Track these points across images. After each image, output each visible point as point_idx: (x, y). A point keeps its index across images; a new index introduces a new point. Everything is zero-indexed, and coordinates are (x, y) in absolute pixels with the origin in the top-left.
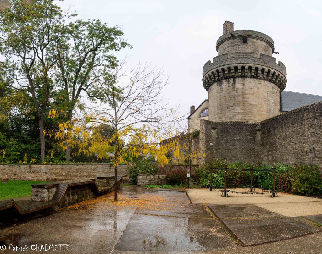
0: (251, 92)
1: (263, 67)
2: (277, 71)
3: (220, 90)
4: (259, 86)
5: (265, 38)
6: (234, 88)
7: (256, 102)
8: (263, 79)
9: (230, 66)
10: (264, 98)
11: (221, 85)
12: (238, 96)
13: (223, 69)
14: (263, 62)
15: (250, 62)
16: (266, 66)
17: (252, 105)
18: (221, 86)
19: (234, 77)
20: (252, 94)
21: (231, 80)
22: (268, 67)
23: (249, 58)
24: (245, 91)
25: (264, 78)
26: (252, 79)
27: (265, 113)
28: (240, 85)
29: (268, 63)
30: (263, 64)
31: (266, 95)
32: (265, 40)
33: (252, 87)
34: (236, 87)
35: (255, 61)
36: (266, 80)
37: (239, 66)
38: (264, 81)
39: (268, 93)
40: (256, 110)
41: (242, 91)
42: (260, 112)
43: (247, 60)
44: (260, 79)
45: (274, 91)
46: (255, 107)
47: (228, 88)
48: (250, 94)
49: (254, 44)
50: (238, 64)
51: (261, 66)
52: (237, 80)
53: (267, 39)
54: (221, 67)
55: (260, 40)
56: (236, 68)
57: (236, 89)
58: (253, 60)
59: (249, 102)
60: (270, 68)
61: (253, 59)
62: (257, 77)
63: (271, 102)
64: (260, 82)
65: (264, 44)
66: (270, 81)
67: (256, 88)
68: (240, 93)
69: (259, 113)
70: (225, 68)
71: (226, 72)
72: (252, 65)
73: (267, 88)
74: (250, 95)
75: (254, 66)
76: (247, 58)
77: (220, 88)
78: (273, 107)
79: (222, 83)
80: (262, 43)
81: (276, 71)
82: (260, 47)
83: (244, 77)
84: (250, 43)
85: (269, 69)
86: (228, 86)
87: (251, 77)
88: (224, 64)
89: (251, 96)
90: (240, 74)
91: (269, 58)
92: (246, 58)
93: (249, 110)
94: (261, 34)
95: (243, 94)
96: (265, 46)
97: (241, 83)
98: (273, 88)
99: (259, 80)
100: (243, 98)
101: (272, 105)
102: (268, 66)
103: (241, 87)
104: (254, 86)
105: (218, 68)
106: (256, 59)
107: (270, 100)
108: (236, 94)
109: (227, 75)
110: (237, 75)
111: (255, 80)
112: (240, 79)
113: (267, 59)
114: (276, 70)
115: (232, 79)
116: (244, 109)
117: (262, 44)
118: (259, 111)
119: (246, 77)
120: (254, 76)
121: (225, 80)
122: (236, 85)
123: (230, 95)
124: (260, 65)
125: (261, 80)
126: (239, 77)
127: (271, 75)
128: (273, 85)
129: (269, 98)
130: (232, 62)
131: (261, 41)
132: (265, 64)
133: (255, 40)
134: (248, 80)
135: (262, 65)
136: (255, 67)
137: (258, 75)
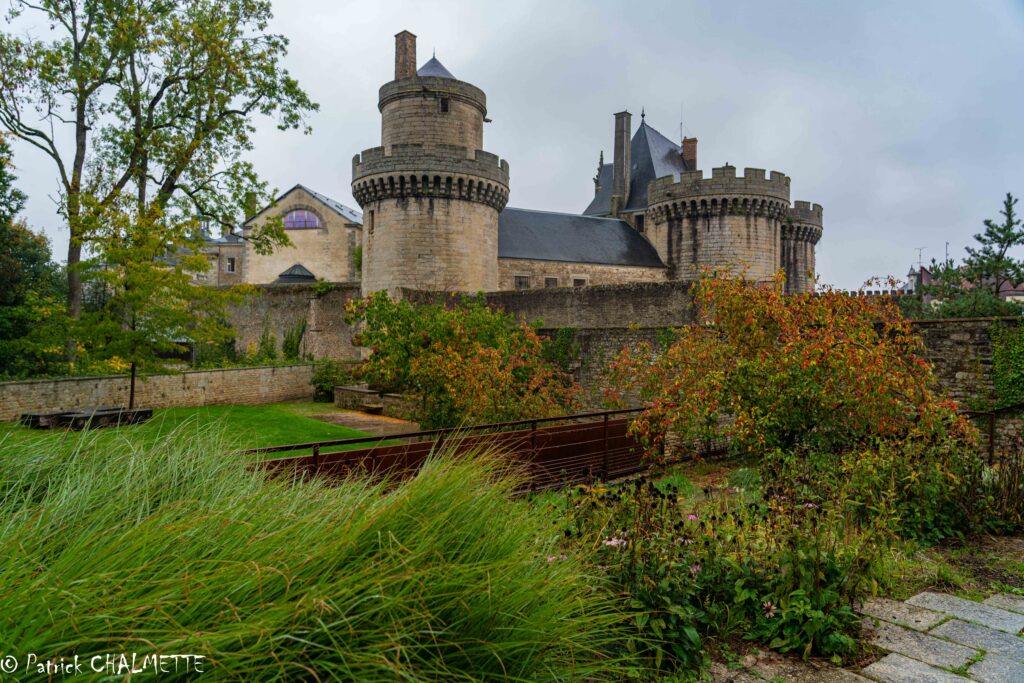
0: (459, 229)
1: (481, 179)
2: (500, 183)
3: (402, 217)
4: (472, 215)
5: (476, 98)
6: (431, 218)
7: (466, 248)
8: (478, 201)
9: (426, 173)
10: (478, 239)
11: (405, 207)
12: (438, 236)
13: (413, 178)
14: (482, 169)
15: (461, 170)
16: (485, 178)
18: (405, 209)
19: (431, 197)
20: (462, 233)
21: (426, 202)
22: (488, 179)
23: (459, 161)
24: (449, 227)
25: (479, 199)
26: (461, 202)
28: (441, 213)
29: (488, 170)
30: (481, 174)
31: (481, 233)
32: (476, 103)
33: (460, 219)
34: (435, 217)
35: (468, 167)
36: (483, 203)
37: (444, 175)
38: (479, 205)
39: (485, 228)
41: (445, 226)
43: (457, 165)
44: (474, 202)
47: (420, 217)
49: (460, 114)
50: (440, 171)
51: (478, 178)
52: (436, 201)
53: (479, 99)
54: (411, 173)
55: (469, 104)
56: (437, 179)
57: (434, 222)
58: (465, 166)
59: (456, 249)
60: (491, 180)
61: (465, 162)
62: (469, 199)
64: (473, 208)
65: (473, 111)
66: (489, 204)
67: (467, 221)
68: (442, 231)
70: (419, 175)
71: (420, 185)
72: (464, 176)
73: (484, 218)
74: (458, 234)
75: (467, 178)
76: (456, 161)
77: (403, 212)
79: (407, 204)
81: (498, 184)
82: (468, 122)
83: (448, 197)
84: (454, 113)
86: (419, 212)
88: (416, 166)
90: (443, 192)
91: (488, 159)
92: (454, 159)
95: (448, 234)
96: (475, 115)
97: (444, 209)
99: (471, 203)
100: (448, 240)
102: (488, 176)
104: (463, 216)
105: (405, 173)
106: (471, 163)
108: (434, 231)
109: (420, 191)
110: (437, 192)
111: (466, 204)
112: (441, 201)
113: (486, 162)
114: (498, 182)
115: (427, 200)
116: (448, 261)
117: (472, 114)
119: (452, 199)
120: (464, 197)
121: (413, 199)
122: (435, 212)
123: (423, 231)
124: (476, 176)
125: (475, 205)
126: (440, 198)
127: (491, 194)
128: (492, 210)
130: (432, 167)
131: (470, 107)
132: (485, 174)
133: (462, 106)
134: (454, 203)
135: (479, 176)
136: (468, 180)
137: (472, 194)
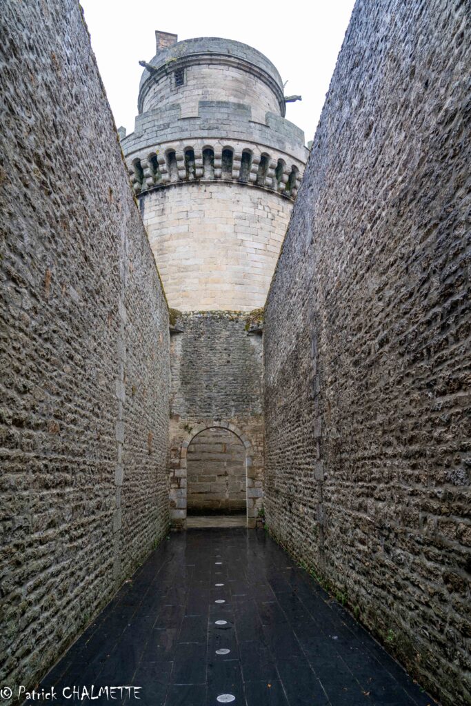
0: (180, 231)
1: (207, 142)
2: (257, 144)
4: (206, 205)
5: (232, 53)
7: (194, 257)
10: (222, 240)
14: (207, 127)
15: (170, 138)
16: (215, 138)
17: (186, 269)
22: (222, 139)
23: (167, 126)
24: (165, 231)
25: (216, 177)
26: (185, 189)
27: (227, 287)
28: (153, 214)
29: (220, 126)
30: (205, 134)
31: (229, 229)
32: (232, 59)
33: (183, 215)
37: (145, 156)
38: (221, 188)
39: (238, 221)
40: (196, 281)
41: (158, 231)
42: (209, 286)
43: (162, 132)
44: (208, 183)
45: (259, 213)
46: (196, 274)
48: (180, 236)
49: (202, 80)
50: (142, 152)
51: (199, 141)
52: (147, 201)
53: (240, 55)
55: (220, 64)
56: (138, 165)
58: (177, 130)
59: (175, 263)
60: (229, 139)
61: (176, 125)
63: (249, 250)
64: (207, 194)
65: (233, 73)
66: (242, 184)
67: (197, 215)
69: (206, 290)
72: (176, 145)
74: (178, 238)
75: (180, 146)
76: (162, 127)
78: (259, 265)
80: (227, 73)
81: (252, 147)
82: (219, 87)
83: (162, 188)
84: (191, 82)
85: (226, 143)
87: (182, 182)
89: (182, 242)
90: (151, 180)
91: (224, 110)
92: (159, 126)
93: (175, 284)
94: (219, 44)
95: (162, 241)
96: (237, 80)
97: (157, 208)
98: (255, 205)
99: (204, 187)
101: (256, 257)
102: (224, 134)
103: (157, 220)
104: (189, 209)
106: (186, 122)
107: (247, 244)
110: (145, 187)
111: (193, 190)
113: (219, 116)
114: (251, 142)
117: (226, 76)
118: (206, 283)
119: (168, 188)
120: (187, 178)
124: (196, 138)
125: (212, 188)
127: (237, 164)
128: (257, 194)
129: (240, 237)
131: (222, 67)
132: (214, 133)
133: (205, 70)
134: (172, 193)
135: (202, 138)
136: (182, 148)
137: (199, 171)
